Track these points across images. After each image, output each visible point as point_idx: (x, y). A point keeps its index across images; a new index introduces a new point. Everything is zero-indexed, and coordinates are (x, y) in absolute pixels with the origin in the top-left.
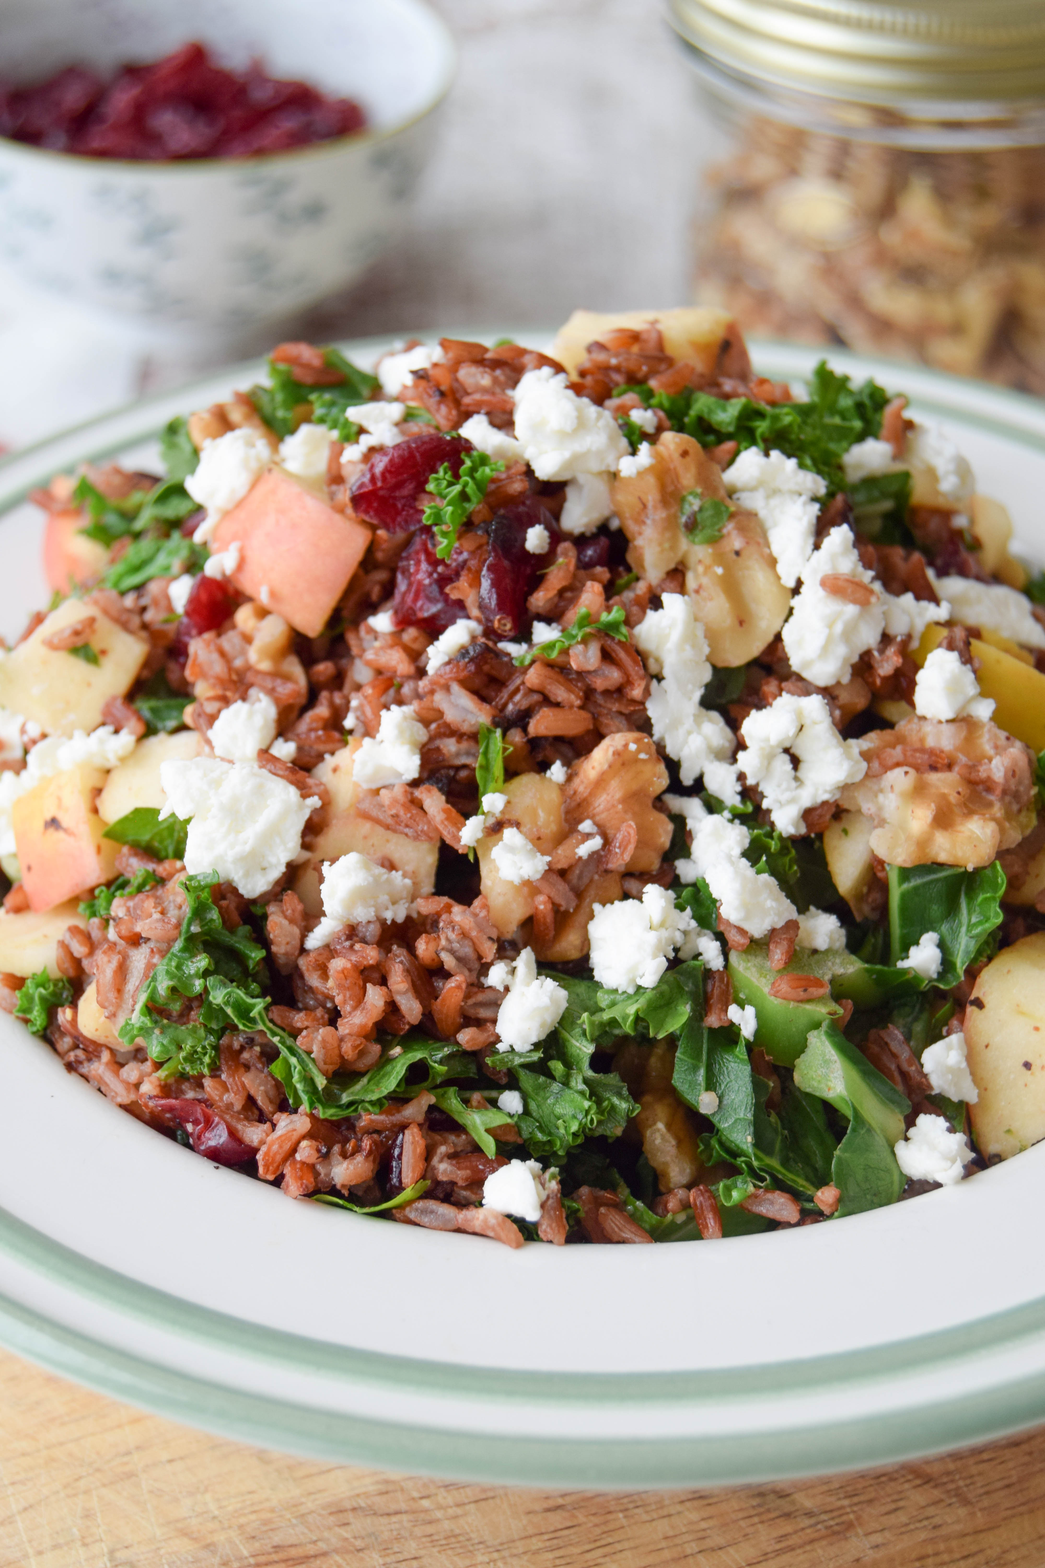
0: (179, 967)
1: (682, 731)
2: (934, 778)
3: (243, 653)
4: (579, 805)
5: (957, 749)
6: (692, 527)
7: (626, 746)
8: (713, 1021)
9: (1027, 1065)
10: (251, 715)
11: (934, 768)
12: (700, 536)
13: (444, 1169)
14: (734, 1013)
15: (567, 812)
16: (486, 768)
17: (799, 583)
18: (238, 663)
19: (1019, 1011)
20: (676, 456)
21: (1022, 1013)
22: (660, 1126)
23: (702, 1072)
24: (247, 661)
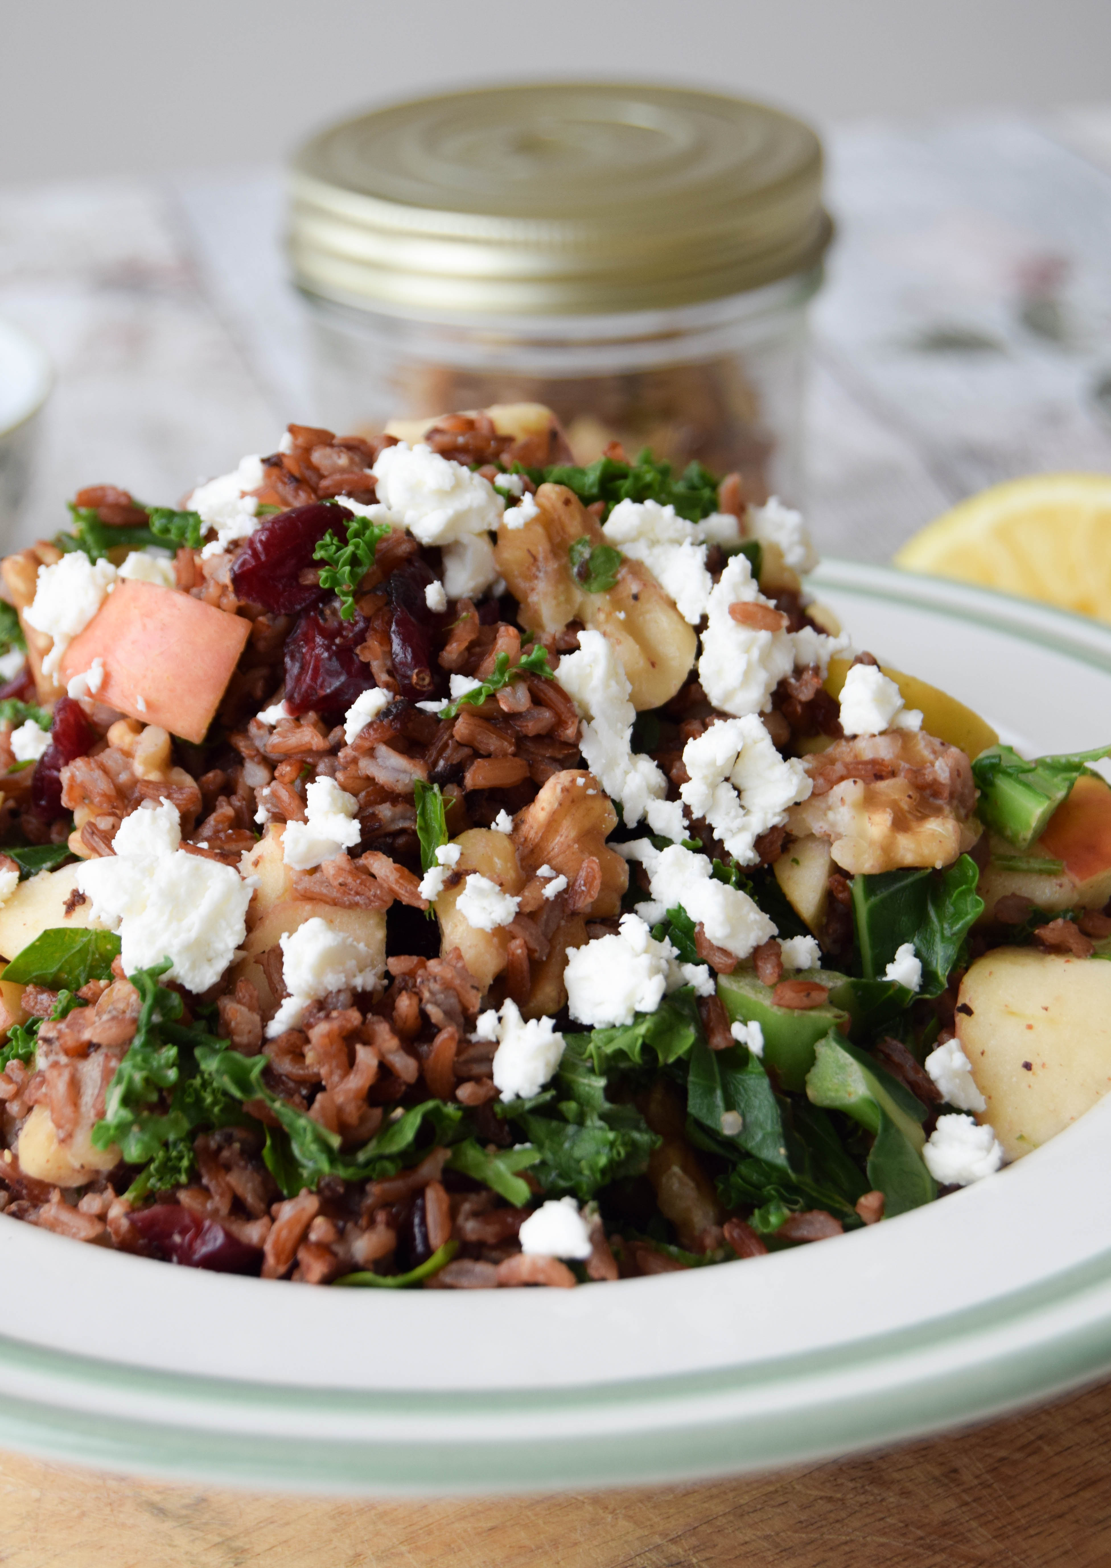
0: (145, 1060)
1: (618, 772)
2: (882, 785)
3: (127, 767)
4: (532, 851)
5: (898, 757)
6: (585, 576)
7: (573, 781)
8: (718, 1042)
9: (1028, 1066)
10: (154, 819)
11: (879, 777)
12: (595, 586)
13: (471, 1228)
14: (738, 1031)
15: (522, 859)
16: (426, 829)
17: (704, 618)
18: (123, 778)
19: (1009, 1012)
20: (559, 505)
21: (1012, 1013)
22: (676, 1169)
23: (719, 1093)
24: (133, 774)
